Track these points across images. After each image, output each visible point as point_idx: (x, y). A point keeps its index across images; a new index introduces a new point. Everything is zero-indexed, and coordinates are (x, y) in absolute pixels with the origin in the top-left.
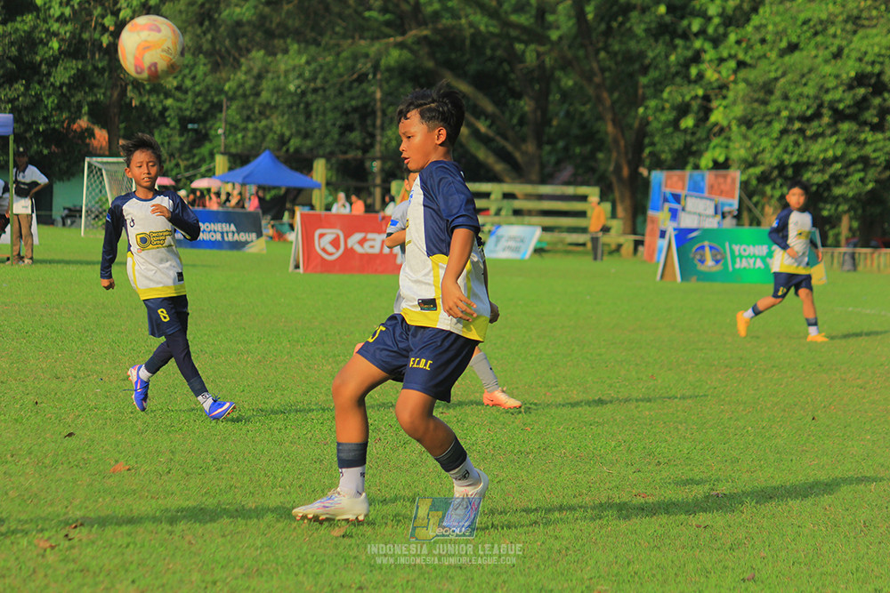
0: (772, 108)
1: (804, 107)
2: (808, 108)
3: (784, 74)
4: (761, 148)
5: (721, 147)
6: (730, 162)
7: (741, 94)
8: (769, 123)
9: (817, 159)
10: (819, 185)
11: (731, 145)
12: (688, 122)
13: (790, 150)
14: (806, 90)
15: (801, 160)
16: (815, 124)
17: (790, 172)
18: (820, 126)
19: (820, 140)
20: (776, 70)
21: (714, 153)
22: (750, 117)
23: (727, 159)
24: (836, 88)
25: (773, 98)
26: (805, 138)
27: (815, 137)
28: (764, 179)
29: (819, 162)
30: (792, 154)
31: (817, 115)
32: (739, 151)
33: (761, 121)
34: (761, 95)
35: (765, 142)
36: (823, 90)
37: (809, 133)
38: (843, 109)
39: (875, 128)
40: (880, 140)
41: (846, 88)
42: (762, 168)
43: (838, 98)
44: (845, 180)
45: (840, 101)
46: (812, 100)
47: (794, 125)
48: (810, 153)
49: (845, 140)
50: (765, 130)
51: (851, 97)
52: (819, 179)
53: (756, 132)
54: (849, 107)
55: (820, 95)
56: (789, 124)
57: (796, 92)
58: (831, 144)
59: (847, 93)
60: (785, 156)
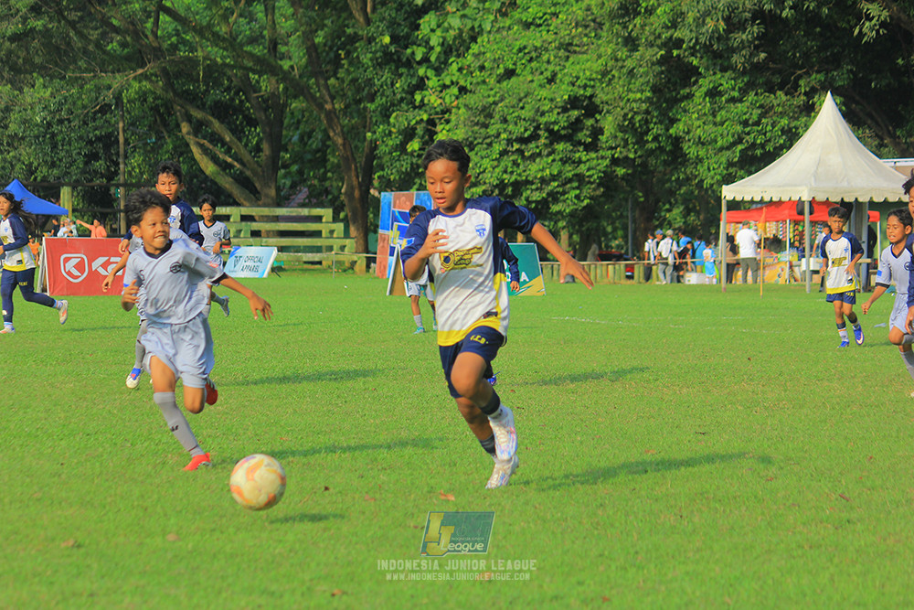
0: (492, 131)
1: (522, 130)
2: (526, 130)
3: (502, 99)
4: (481, 170)
7: (462, 118)
8: (490, 145)
9: (536, 178)
10: (536, 202)
12: (414, 145)
13: (509, 170)
14: (524, 114)
15: (519, 178)
16: (532, 145)
17: (509, 191)
18: (537, 147)
19: (538, 160)
20: (495, 96)
22: (470, 139)
24: (551, 110)
25: (492, 121)
26: (523, 157)
27: (533, 157)
29: (538, 181)
30: (512, 173)
31: (534, 137)
33: (482, 143)
34: (482, 119)
35: (486, 163)
36: (539, 113)
37: (526, 154)
38: (558, 131)
39: (589, 148)
40: (593, 159)
41: (560, 110)
42: (484, 187)
43: (553, 120)
44: (562, 198)
45: (555, 123)
46: (529, 123)
47: (512, 146)
48: (528, 172)
49: (561, 159)
50: (485, 152)
51: (565, 119)
52: (536, 196)
53: (476, 154)
54: (564, 128)
55: (537, 118)
56: (508, 145)
57: (513, 115)
58: (548, 164)
59: (561, 115)
60: (505, 176)
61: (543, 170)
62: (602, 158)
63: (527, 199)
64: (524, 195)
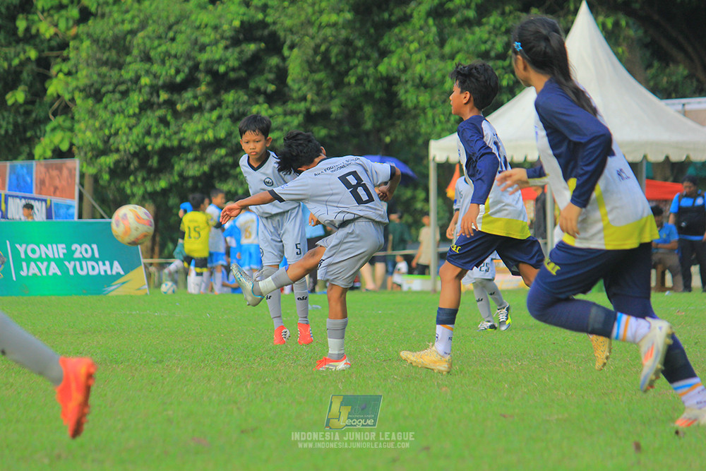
0: (128, 74)
1: (172, 71)
2: (178, 72)
4: (113, 131)
5: (63, 129)
6: (74, 149)
7: (84, 55)
8: (125, 94)
9: (193, 143)
10: (195, 178)
11: (77, 126)
12: (17, 96)
13: (154, 130)
14: (175, 48)
15: (168, 144)
16: (188, 95)
17: (154, 162)
18: (195, 97)
19: (196, 116)
21: (53, 138)
22: (96, 86)
23: (72, 145)
24: (216, 43)
25: (129, 59)
26: (176, 114)
28: (120, 171)
29: (196, 147)
30: (157, 135)
31: (190, 82)
32: (86, 135)
33: (113, 92)
34: (113, 55)
35: (120, 122)
36: (197, 48)
37: (179, 107)
38: (226, 73)
39: (271, 99)
40: (278, 115)
41: (228, 42)
42: (115, 157)
43: (217, 57)
44: (232, 172)
45: (220, 62)
46: (182, 61)
47: (158, 96)
48: (182, 134)
49: (231, 116)
50: (118, 104)
51: (236, 55)
52: (194, 170)
53: (106, 107)
54: (233, 69)
55: (193, 54)
56: (151, 94)
57: (159, 49)
58: (211, 122)
59: (230, 50)
60: (147, 140)
61: (204, 131)
62: (293, 113)
63: (181, 175)
64: (177, 168)
